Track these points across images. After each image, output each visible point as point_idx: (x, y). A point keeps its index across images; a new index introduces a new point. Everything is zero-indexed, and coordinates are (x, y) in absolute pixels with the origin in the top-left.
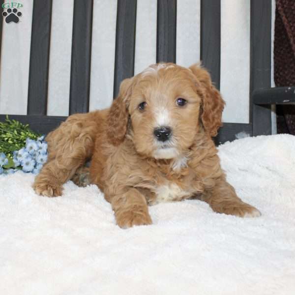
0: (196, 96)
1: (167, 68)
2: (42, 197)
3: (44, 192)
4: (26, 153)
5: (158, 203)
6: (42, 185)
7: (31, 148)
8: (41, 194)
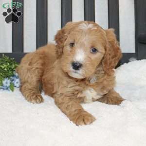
0: (103, 49)
1: (93, 29)
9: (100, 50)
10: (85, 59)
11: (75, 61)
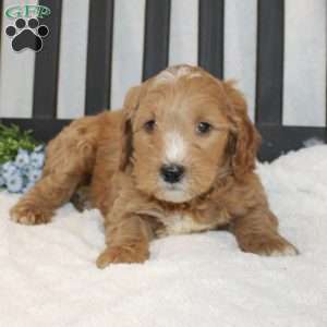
2: (18, 225)
3: (23, 219)
4: (13, 168)
5: (167, 235)
6: (22, 209)
7: (21, 161)
8: (18, 221)
9: (217, 125)
10: (189, 153)
11: (166, 162)
